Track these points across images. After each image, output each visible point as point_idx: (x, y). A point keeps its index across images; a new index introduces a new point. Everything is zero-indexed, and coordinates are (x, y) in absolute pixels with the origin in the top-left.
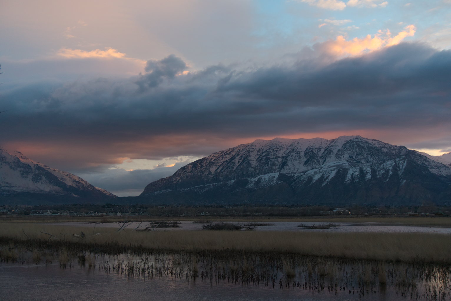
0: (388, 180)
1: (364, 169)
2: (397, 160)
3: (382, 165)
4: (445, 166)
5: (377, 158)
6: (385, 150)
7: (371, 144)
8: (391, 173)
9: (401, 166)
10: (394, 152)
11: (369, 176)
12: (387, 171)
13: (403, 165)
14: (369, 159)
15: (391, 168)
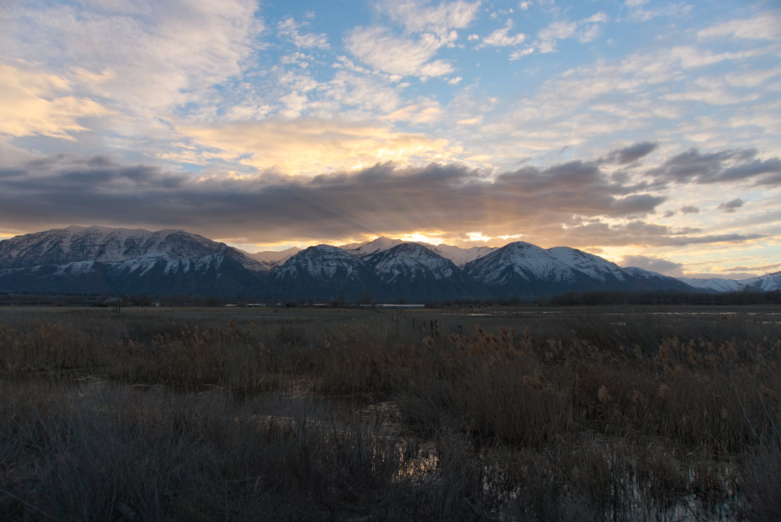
0: (205, 273)
1: (183, 262)
2: (215, 255)
3: (201, 259)
4: (258, 263)
5: (198, 252)
6: (206, 245)
7: (193, 239)
8: (208, 267)
9: (218, 261)
10: (214, 247)
11: (187, 269)
12: (205, 265)
13: (219, 261)
14: (191, 253)
15: (209, 262)
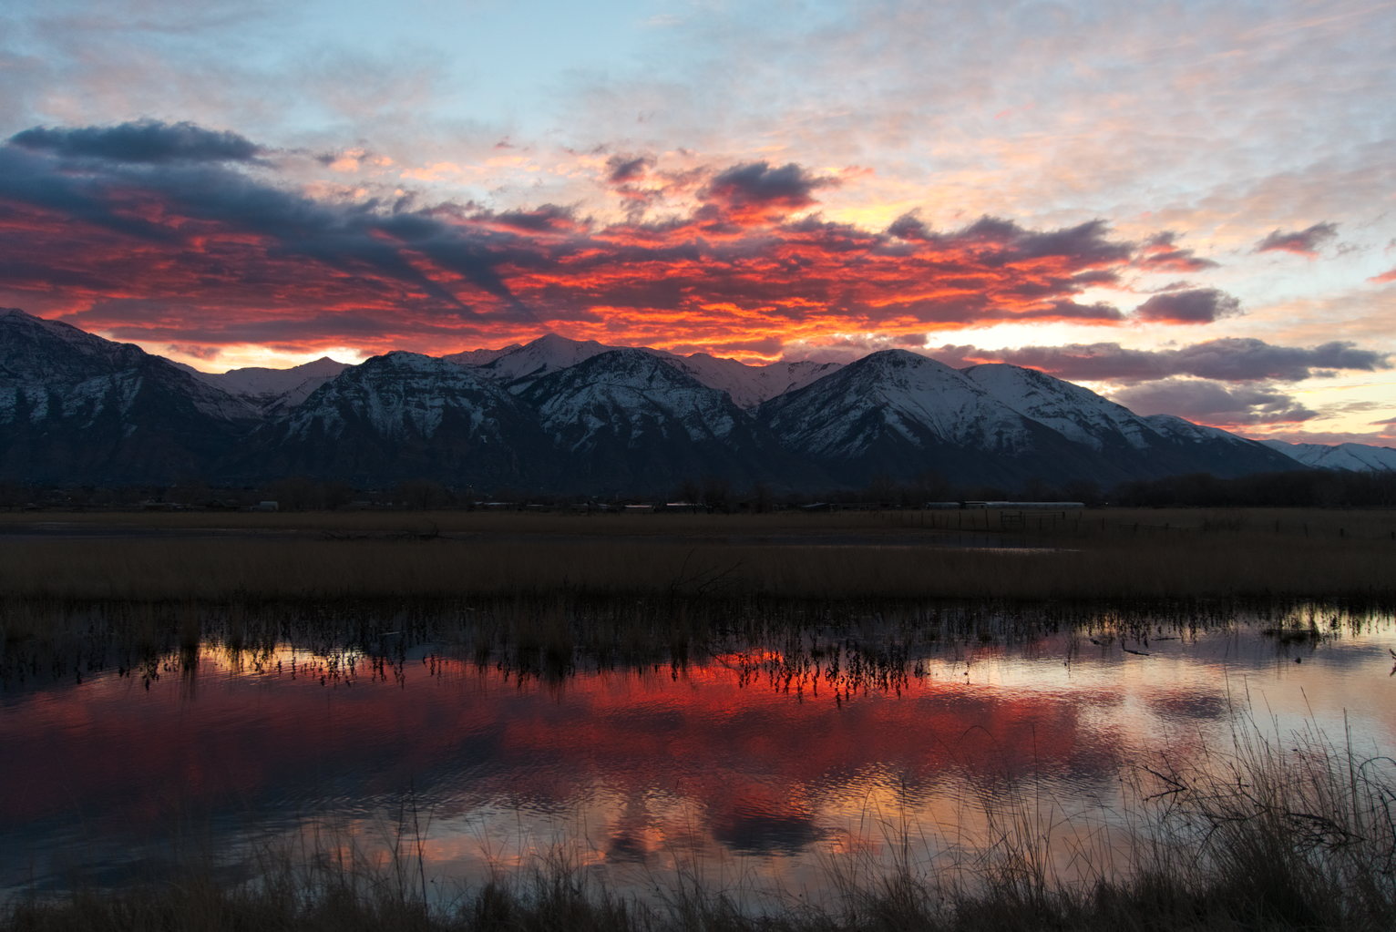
0: (91, 423)
1: (30, 393)
2: (118, 376)
3: (79, 386)
4: (230, 398)
5: (64, 367)
6: (88, 351)
7: (51, 333)
8: (99, 407)
9: (127, 391)
10: (110, 356)
11: (41, 412)
12: (91, 402)
13: (131, 390)
14: (45, 370)
15: (100, 395)
